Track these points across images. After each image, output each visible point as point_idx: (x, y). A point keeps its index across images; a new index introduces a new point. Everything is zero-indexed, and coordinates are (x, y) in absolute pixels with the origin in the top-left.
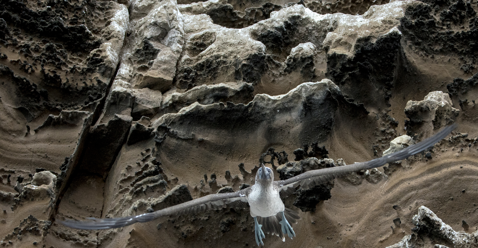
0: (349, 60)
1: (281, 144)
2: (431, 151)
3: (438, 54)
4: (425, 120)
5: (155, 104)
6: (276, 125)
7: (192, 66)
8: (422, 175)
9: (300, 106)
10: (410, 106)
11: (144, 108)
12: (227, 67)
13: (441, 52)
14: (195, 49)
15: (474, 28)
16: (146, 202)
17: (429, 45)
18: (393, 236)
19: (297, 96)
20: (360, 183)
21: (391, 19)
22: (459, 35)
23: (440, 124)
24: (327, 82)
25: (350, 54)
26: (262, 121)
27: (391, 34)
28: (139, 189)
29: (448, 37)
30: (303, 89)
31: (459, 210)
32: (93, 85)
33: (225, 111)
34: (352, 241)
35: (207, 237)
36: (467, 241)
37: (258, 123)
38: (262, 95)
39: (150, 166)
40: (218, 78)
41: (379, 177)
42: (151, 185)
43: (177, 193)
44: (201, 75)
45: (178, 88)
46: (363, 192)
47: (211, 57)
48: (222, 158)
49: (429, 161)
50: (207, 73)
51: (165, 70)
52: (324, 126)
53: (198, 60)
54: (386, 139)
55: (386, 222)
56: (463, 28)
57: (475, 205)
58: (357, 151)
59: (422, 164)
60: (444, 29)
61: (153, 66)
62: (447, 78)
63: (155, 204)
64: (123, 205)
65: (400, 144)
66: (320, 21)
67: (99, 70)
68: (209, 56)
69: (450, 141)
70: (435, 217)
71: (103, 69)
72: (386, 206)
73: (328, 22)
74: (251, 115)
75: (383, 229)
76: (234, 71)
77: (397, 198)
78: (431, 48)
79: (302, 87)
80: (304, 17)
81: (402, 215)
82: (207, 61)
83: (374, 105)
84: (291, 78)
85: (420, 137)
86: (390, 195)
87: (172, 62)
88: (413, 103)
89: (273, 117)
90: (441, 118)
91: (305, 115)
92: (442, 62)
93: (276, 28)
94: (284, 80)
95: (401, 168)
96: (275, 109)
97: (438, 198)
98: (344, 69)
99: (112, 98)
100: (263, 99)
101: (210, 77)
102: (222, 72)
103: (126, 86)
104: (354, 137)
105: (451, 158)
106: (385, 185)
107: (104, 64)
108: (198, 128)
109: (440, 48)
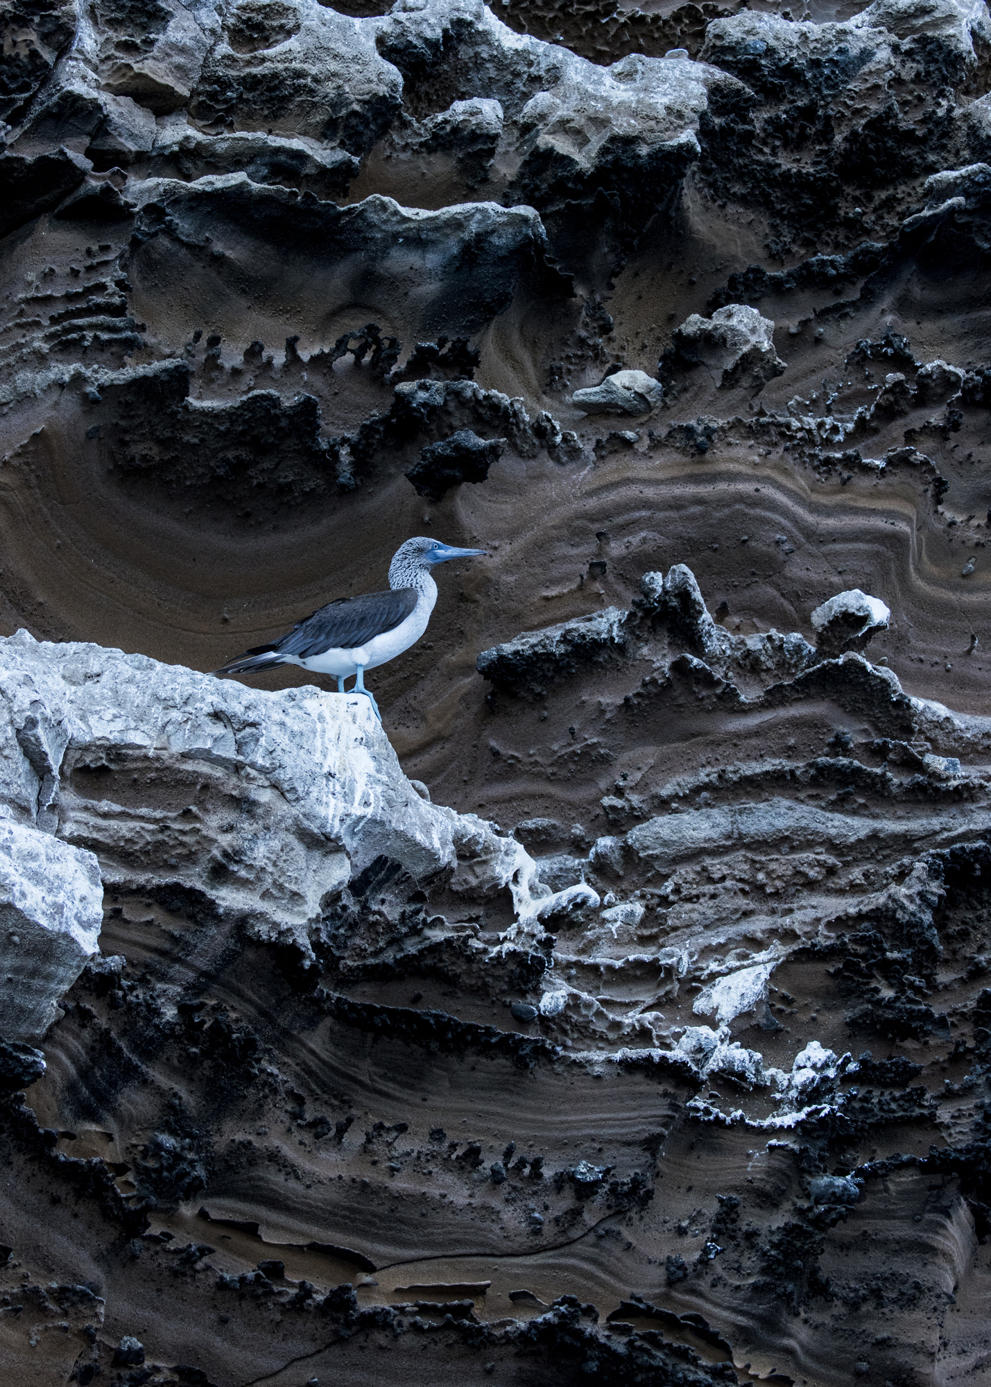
0: (580, 174)
1: (378, 311)
2: (709, 437)
3: (734, 202)
4: (705, 360)
5: (142, 142)
6: (387, 270)
7: (234, 73)
8: (673, 481)
9: (453, 246)
10: (695, 328)
11: (119, 147)
12: (314, 105)
13: (743, 200)
14: (241, 30)
15: (823, 170)
16: (88, 373)
17: (726, 179)
18: (578, 595)
19: (457, 224)
20: (534, 457)
21: (683, 109)
22: (790, 176)
23: (737, 381)
24: (531, 217)
25: (584, 160)
26: (357, 250)
27: (681, 146)
28: (75, 335)
29: (767, 173)
30: (478, 216)
31: (719, 574)
32: (18, 55)
33: (294, 208)
34: (489, 580)
35: (173, 477)
36: (728, 652)
37: (346, 250)
38: (386, 199)
39: (110, 291)
40: (282, 120)
41: (574, 453)
42: (105, 336)
43: (164, 377)
44: (247, 101)
45: (190, 114)
46: (534, 478)
47: (286, 69)
48: (243, 303)
49: (696, 458)
50: (263, 102)
51: (179, 67)
52: (489, 303)
53: (249, 63)
54: (582, 356)
55: (565, 559)
56: (798, 161)
57: (753, 574)
58: (517, 366)
59: (677, 457)
60: (764, 154)
61: (155, 51)
62: (734, 258)
63: (107, 384)
64: (21, 357)
65: (628, 389)
66: (516, 50)
67: (39, 25)
68: (281, 66)
69: (750, 427)
70: (697, 595)
71: (50, 26)
72: (578, 523)
73: (532, 57)
74: (342, 230)
75: (557, 571)
76: (326, 118)
77: (604, 515)
78: (725, 187)
79: (477, 210)
80: (480, 27)
81: (607, 554)
82: (275, 75)
83: (587, 280)
84: (429, 163)
85: (679, 392)
86: (592, 504)
87: (197, 54)
88: (702, 323)
89: (384, 252)
90: (744, 370)
91: (458, 269)
92: (736, 221)
93: (426, 40)
94: (410, 161)
95: (631, 452)
96: (396, 235)
97: (690, 539)
98: (559, 188)
99: (57, 104)
100: (384, 207)
101: (266, 112)
102: (297, 111)
103: (93, 84)
104: (522, 334)
105: (741, 464)
106: (584, 475)
107: (57, 18)
108: (221, 227)
109: (744, 191)
